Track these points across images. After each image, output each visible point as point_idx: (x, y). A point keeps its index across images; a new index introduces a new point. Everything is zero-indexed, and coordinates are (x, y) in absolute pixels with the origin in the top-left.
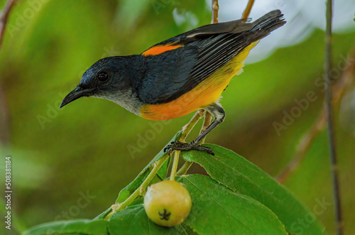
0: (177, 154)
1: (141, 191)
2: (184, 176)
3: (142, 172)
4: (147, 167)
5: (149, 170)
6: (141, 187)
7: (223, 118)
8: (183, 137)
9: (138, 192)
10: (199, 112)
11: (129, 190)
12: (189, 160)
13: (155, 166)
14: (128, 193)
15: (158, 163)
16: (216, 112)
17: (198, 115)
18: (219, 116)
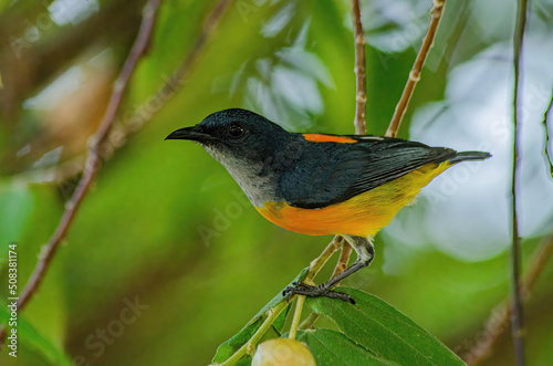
0: (300, 300)
1: (249, 349)
2: (309, 330)
3: (251, 322)
4: (258, 315)
5: (261, 319)
6: (249, 343)
7: (370, 261)
8: (310, 275)
9: (246, 350)
10: (333, 242)
11: (231, 345)
12: (316, 311)
13: (270, 314)
14: (231, 349)
15: (274, 310)
16: (363, 249)
17: (333, 247)
18: (364, 257)
